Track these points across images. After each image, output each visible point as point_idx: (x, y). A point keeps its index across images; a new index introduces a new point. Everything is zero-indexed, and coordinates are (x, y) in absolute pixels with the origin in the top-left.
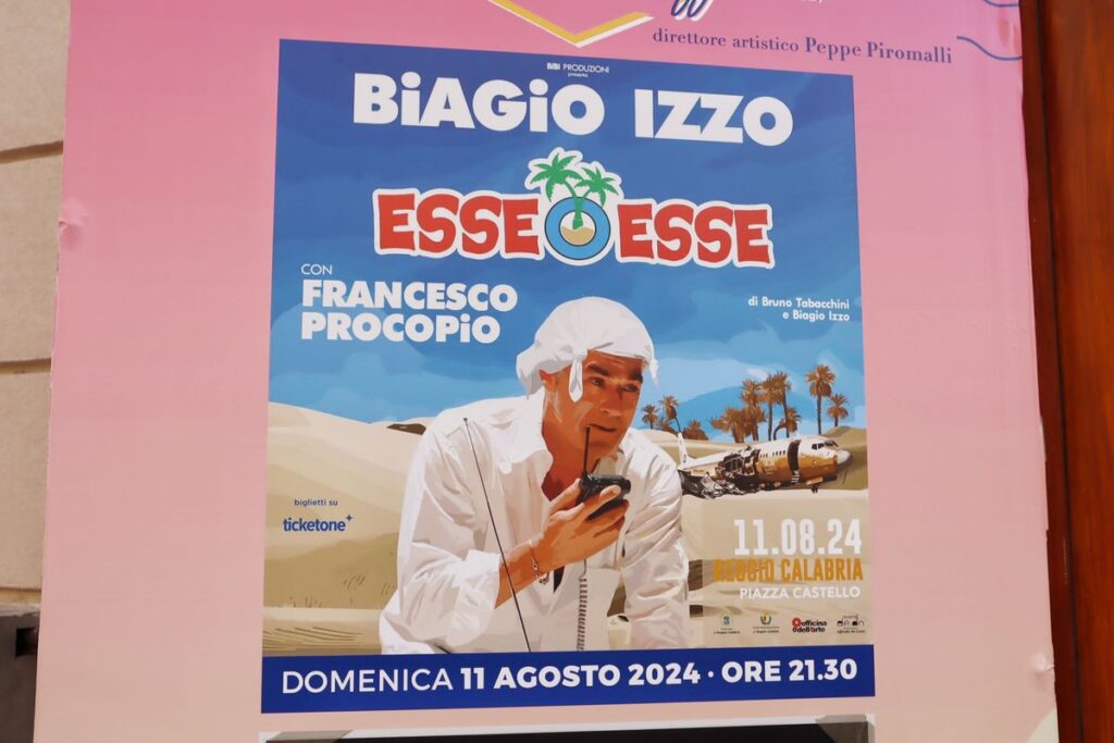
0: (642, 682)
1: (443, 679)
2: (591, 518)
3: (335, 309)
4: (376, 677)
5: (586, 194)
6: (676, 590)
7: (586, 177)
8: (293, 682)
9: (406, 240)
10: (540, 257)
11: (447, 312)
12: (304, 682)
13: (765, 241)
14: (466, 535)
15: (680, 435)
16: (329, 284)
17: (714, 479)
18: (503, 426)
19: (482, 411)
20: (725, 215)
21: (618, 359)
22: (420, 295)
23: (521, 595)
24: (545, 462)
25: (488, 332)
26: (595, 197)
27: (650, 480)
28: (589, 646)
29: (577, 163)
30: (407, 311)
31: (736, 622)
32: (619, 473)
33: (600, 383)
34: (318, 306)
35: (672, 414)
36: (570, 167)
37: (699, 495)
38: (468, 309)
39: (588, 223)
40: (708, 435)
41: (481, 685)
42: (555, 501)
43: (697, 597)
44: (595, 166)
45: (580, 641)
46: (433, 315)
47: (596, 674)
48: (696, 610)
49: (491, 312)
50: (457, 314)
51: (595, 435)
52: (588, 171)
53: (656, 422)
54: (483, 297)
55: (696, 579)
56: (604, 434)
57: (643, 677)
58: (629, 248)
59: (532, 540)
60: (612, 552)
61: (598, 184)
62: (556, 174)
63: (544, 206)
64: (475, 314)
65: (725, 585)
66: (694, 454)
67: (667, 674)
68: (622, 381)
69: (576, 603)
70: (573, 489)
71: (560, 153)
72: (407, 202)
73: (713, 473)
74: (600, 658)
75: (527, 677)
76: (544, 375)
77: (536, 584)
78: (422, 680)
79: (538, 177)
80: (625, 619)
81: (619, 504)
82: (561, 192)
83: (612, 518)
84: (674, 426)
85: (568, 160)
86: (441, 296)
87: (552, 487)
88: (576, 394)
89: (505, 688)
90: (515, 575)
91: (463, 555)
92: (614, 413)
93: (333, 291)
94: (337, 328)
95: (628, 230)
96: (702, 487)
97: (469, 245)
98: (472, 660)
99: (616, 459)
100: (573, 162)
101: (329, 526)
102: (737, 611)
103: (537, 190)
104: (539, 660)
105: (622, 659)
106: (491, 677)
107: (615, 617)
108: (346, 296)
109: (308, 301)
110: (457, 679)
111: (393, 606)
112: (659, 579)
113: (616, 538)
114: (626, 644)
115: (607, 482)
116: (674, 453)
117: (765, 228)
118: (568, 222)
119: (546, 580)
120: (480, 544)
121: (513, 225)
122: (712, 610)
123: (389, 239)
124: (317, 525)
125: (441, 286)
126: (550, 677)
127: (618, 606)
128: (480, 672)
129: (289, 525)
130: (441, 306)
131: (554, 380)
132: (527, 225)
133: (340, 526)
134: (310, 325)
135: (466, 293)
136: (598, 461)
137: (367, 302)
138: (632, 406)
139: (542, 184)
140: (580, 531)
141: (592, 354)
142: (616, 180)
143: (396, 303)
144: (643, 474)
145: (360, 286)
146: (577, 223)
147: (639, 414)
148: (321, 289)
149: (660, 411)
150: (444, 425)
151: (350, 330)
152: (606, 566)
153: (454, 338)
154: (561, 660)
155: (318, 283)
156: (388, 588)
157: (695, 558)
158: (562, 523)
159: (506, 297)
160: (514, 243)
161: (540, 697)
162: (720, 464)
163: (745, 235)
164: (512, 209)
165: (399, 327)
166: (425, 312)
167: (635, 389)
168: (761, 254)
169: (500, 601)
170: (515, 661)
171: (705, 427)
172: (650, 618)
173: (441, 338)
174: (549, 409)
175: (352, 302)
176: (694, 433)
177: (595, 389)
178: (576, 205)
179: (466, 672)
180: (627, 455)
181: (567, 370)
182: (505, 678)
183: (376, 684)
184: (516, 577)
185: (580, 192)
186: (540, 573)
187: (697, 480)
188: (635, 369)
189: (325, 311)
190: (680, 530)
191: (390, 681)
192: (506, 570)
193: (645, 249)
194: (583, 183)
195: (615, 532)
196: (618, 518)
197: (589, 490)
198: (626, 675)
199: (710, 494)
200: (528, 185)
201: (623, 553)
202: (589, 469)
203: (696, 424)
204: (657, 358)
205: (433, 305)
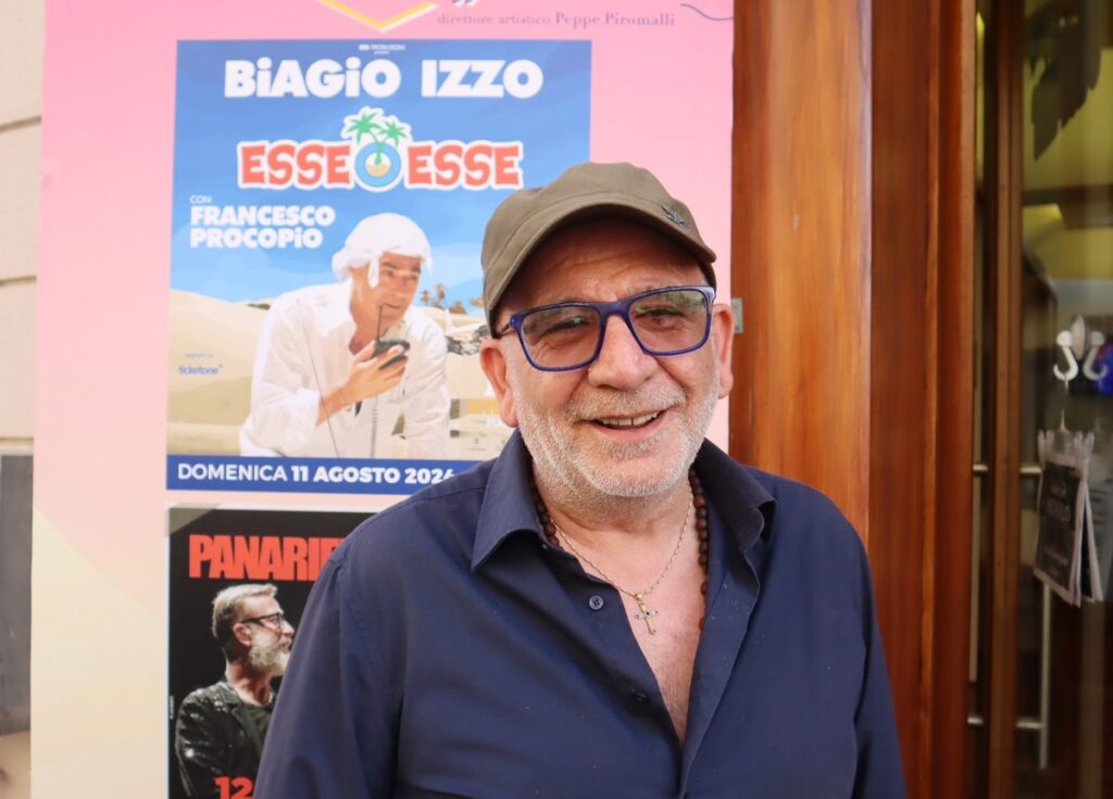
0: (414, 481)
1: (280, 473)
2: (383, 368)
3: (212, 226)
4: (237, 470)
5: (385, 139)
6: (440, 420)
7: (386, 127)
8: (185, 471)
9: (259, 178)
10: (350, 186)
11: (286, 227)
12: (192, 472)
13: (517, 169)
14: (297, 378)
15: (447, 311)
16: (209, 209)
17: (471, 342)
18: (324, 304)
19: (309, 294)
20: (486, 151)
21: (403, 258)
22: (269, 216)
23: (334, 419)
24: (351, 329)
25: (314, 240)
26: (391, 141)
27: (424, 342)
28: (379, 455)
29: (378, 116)
30: (260, 227)
31: (483, 443)
32: (402, 337)
33: (390, 274)
34: (201, 225)
35: (442, 296)
36: (373, 121)
37: (459, 353)
38: (301, 225)
39: (385, 160)
40: (467, 310)
41: (305, 478)
42: (358, 355)
43: (456, 424)
44: (393, 119)
45: (373, 451)
46: (276, 228)
47: (383, 475)
48: (455, 434)
49: (317, 226)
50: (293, 228)
51: (387, 310)
52: (388, 124)
53: (429, 302)
54: (311, 216)
55: (455, 411)
56: (392, 310)
57: (416, 477)
58: (415, 177)
59: (341, 382)
60: (396, 392)
61: (393, 132)
62: (364, 126)
63: (355, 149)
64: (305, 228)
65: (476, 417)
66: (456, 324)
67: (433, 476)
68: (406, 273)
69: (370, 426)
70: (370, 347)
71: (366, 111)
72: (260, 150)
73: (470, 338)
74: (386, 464)
75: (337, 474)
76: (352, 270)
77: (343, 412)
78: (267, 473)
79: (352, 129)
80: (403, 437)
81: (401, 358)
82: (367, 139)
83: (397, 368)
84: (442, 303)
85: (372, 116)
86: (283, 215)
87: (355, 346)
88: (374, 281)
89: (321, 481)
90: (330, 405)
91: (294, 391)
92: (400, 295)
93: (211, 213)
94: (214, 239)
95: (414, 164)
96: (461, 348)
97: (303, 180)
98: (300, 461)
99: (400, 327)
100: (377, 116)
101: (208, 371)
102: (483, 435)
103: (350, 139)
104: (344, 463)
105: (402, 465)
106: (312, 473)
107: (397, 436)
108: (219, 217)
109: (195, 219)
110: (290, 474)
111: (249, 424)
112: (429, 411)
113: (398, 383)
114: (404, 455)
115: (393, 343)
116: (442, 323)
117: (517, 160)
118: (371, 160)
119: (349, 410)
120: (306, 383)
121: (332, 164)
122: (466, 434)
123: (249, 177)
124: (201, 370)
125: (282, 208)
126: (351, 475)
127: (399, 428)
128: (305, 470)
129: (182, 370)
130: (282, 223)
131: (359, 273)
132: (342, 163)
133: (214, 371)
134: (196, 237)
135: (299, 213)
136: (387, 329)
137: (233, 221)
138: (412, 291)
139: (354, 134)
140: (374, 377)
141: (386, 254)
142: (407, 129)
143: (252, 222)
144: (419, 338)
145: (229, 210)
146: (378, 161)
147: (418, 296)
148: (203, 213)
149: (433, 294)
150: (282, 304)
151: (222, 240)
152: (391, 401)
153: (291, 245)
154: (359, 464)
155: (200, 208)
156: (246, 412)
157: (455, 397)
158: (361, 372)
159: (327, 215)
160: (333, 177)
161: (344, 488)
162: (477, 331)
163: (501, 165)
164: (333, 152)
165: (254, 238)
166: (272, 227)
167: (415, 278)
168: (513, 179)
169: (319, 422)
170: (328, 463)
171: (466, 305)
172: (422, 438)
173: (282, 245)
174: (355, 294)
175: (223, 222)
176: (457, 309)
177: (387, 279)
178: (378, 148)
179: (295, 469)
180: (408, 324)
181: (367, 266)
182: (321, 474)
183: (237, 475)
184: (330, 407)
185: (381, 138)
186: (346, 404)
187: (458, 343)
188: (415, 266)
189: (206, 228)
190: (445, 377)
191: (247, 473)
192: (323, 403)
193: (426, 178)
194: (383, 132)
195: (397, 378)
196: (400, 368)
197: (381, 349)
198: (404, 476)
199: (468, 353)
200: (344, 134)
201: (404, 392)
202: (381, 334)
203: (459, 303)
204: (433, 255)
205: (277, 221)
